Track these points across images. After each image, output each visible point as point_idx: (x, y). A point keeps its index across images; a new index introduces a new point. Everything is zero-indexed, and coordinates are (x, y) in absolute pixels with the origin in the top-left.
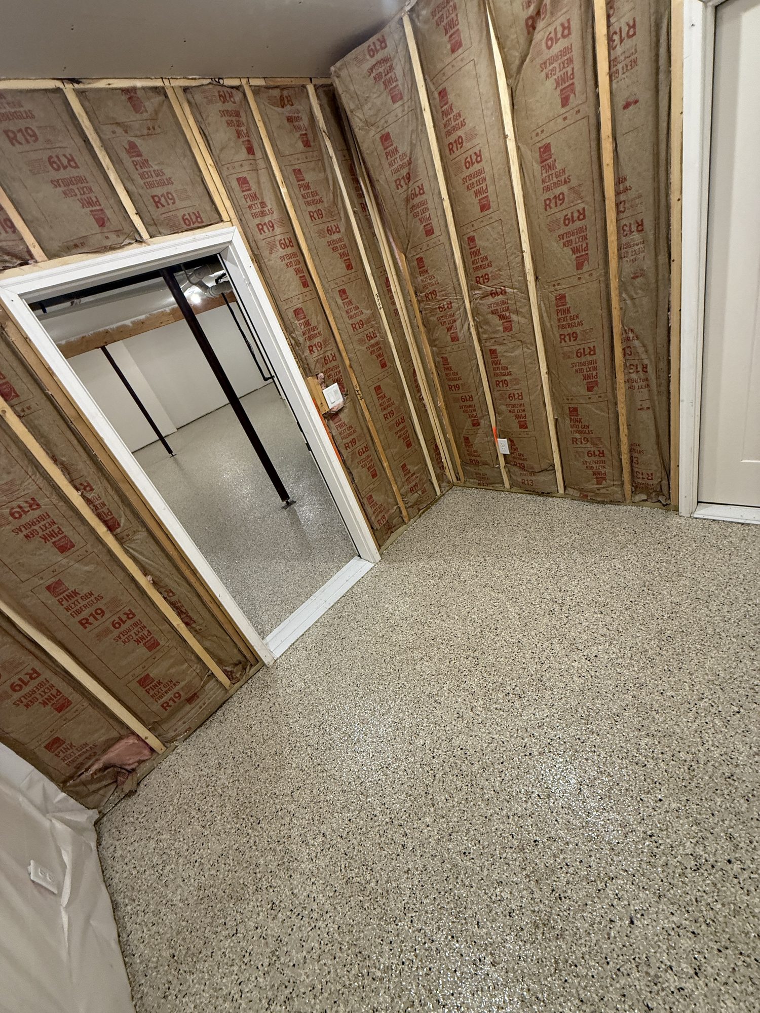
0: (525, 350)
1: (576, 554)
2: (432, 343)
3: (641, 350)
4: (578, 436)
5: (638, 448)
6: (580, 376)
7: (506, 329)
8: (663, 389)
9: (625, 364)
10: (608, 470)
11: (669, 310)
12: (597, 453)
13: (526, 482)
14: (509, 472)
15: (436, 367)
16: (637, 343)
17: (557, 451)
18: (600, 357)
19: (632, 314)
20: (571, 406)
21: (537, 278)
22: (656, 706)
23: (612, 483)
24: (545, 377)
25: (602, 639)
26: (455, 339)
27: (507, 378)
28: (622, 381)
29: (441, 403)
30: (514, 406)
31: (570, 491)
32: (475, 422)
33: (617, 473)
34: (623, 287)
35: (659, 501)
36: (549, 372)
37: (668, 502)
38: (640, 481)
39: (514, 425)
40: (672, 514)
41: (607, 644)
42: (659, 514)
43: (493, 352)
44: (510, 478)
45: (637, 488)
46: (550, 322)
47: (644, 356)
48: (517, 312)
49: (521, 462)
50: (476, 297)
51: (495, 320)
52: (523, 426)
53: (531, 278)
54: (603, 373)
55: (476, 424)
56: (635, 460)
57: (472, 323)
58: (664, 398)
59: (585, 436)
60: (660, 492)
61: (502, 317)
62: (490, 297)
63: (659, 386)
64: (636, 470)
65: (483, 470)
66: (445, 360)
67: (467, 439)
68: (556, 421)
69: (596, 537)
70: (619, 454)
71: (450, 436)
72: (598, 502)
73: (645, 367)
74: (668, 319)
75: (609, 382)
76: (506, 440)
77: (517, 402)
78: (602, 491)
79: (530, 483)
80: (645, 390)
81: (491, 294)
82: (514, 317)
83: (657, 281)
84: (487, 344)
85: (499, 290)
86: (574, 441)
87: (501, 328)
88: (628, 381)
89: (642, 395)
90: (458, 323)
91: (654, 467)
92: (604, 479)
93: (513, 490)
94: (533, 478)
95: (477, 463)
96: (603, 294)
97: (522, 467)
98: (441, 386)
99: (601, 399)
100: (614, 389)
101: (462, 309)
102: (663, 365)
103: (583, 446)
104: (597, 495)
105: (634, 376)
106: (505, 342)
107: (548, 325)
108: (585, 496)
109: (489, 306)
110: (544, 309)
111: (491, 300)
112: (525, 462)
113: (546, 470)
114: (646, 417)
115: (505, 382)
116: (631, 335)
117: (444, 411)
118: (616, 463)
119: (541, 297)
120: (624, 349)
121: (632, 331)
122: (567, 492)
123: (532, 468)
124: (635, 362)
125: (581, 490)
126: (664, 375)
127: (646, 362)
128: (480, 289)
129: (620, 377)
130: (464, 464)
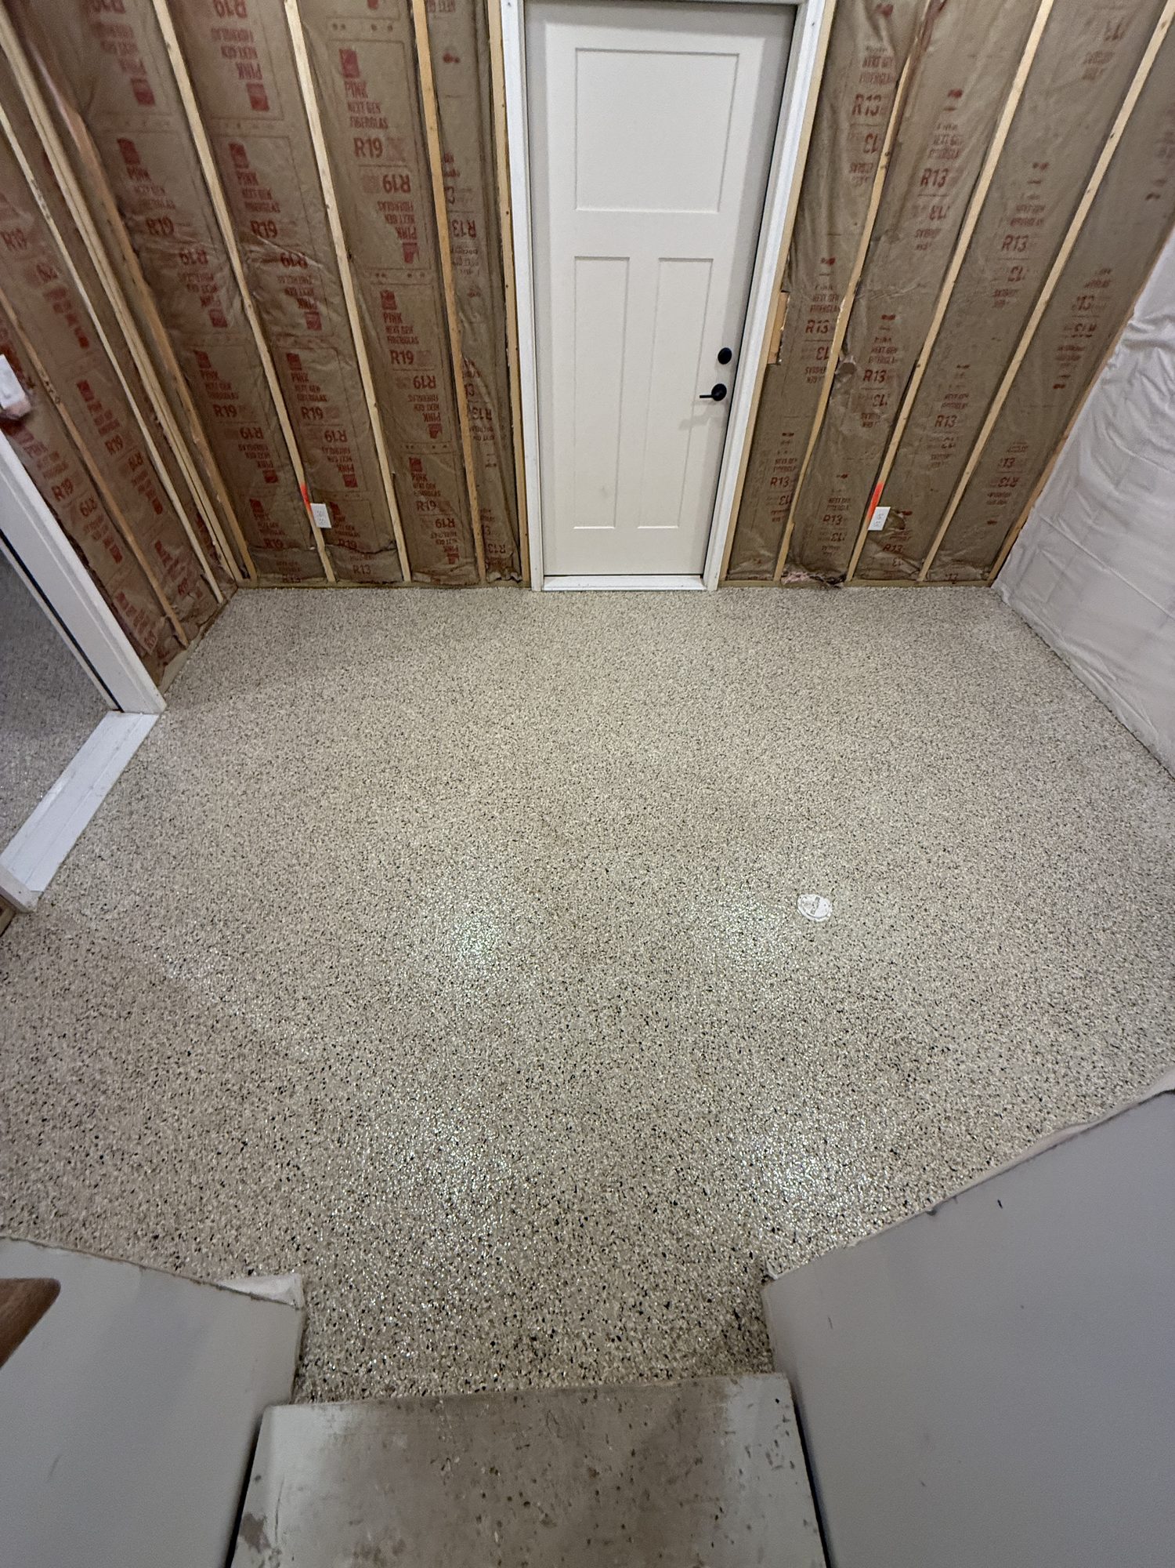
0: (343, 364)
1: (453, 643)
2: (170, 319)
3: (483, 390)
4: (423, 499)
5: (487, 514)
6: (420, 414)
7: (310, 325)
8: (508, 442)
9: (468, 407)
10: (461, 545)
11: (506, 346)
12: (447, 522)
13: (360, 569)
14: (332, 558)
15: (182, 368)
16: (478, 380)
17: (398, 521)
18: (441, 390)
19: (471, 342)
20: (413, 456)
21: (350, 257)
22: (572, 742)
23: (465, 561)
24: (373, 412)
25: (512, 709)
26: (219, 322)
27: (320, 405)
28: (467, 428)
29: (199, 438)
30: (335, 451)
31: (419, 576)
32: (269, 475)
33: (469, 550)
34: (460, 303)
35: (512, 578)
36: (378, 405)
37: (520, 578)
38: (493, 555)
39: (338, 483)
40: (525, 591)
41: (517, 712)
42: (515, 592)
43: (293, 359)
44: (335, 566)
45: (491, 565)
46: (375, 329)
47: (487, 399)
48: (325, 301)
49: (351, 539)
50: (253, 255)
51: (292, 305)
52: (351, 483)
53: (341, 252)
54: (446, 416)
55: (272, 479)
56: (486, 529)
57: (247, 302)
58: (509, 451)
59: (432, 499)
60: (512, 569)
61: (303, 303)
62: (281, 265)
63: (503, 438)
64: (488, 542)
65: (292, 556)
66: (203, 358)
67: (256, 504)
68: (394, 478)
69: (465, 622)
70: (470, 523)
71: (222, 498)
72: (452, 587)
73: (488, 413)
74: (507, 358)
75: (453, 427)
76: (324, 505)
77: (339, 444)
78: (456, 572)
79: (366, 570)
80: (490, 442)
81: (283, 260)
82: (322, 308)
83: (493, 307)
84: (281, 343)
85: (294, 257)
86: (420, 505)
87: (303, 321)
88: (474, 428)
89: (488, 448)
90: (222, 294)
91: (506, 537)
92: (457, 556)
93: (341, 584)
94: (369, 562)
95: (280, 546)
96: (438, 306)
97: (353, 548)
98: (196, 406)
99: (445, 450)
100: (459, 437)
101: (226, 270)
102: (505, 413)
103: (431, 513)
104: (451, 578)
105: (478, 423)
106: (311, 345)
107: (373, 333)
108: (440, 581)
109: (281, 278)
110: (364, 307)
111: (281, 269)
112: (356, 539)
113: (387, 550)
114: (493, 474)
115: (317, 411)
116: (472, 370)
117: (208, 455)
118: (468, 536)
119: (360, 289)
120: (465, 386)
121: (473, 364)
122: (415, 578)
123: (369, 547)
124: (478, 406)
125: (431, 574)
126: (506, 425)
127: (490, 406)
128: (261, 244)
129: (465, 424)
130: (253, 548)
